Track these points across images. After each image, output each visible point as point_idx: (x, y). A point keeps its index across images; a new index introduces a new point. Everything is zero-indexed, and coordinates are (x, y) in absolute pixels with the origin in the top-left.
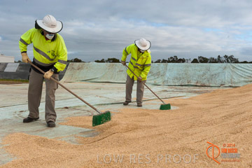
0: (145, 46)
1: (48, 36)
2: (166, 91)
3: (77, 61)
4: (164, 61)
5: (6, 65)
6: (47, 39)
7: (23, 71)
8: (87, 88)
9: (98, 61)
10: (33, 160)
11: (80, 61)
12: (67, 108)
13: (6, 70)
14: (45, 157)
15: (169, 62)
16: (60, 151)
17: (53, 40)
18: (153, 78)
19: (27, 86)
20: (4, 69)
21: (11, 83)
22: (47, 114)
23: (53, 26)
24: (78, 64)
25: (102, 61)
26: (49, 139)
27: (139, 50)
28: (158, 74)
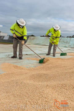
0: (57, 28)
1: (21, 27)
2: (70, 50)
3: (32, 36)
4: (70, 37)
5: (4, 37)
6: (20, 27)
7: (10, 39)
8: (36, 47)
9: (41, 36)
10: (12, 73)
11: (34, 36)
12: (27, 54)
13: (4, 39)
14: (16, 72)
15: (72, 37)
16: (22, 71)
17: (23, 28)
18: (64, 44)
19: (12, 45)
20: (3, 38)
21: (6, 44)
22: (19, 54)
23: (23, 23)
24: (33, 37)
25: (43, 36)
26: (19, 66)
27: (55, 30)
28: (67, 42)
